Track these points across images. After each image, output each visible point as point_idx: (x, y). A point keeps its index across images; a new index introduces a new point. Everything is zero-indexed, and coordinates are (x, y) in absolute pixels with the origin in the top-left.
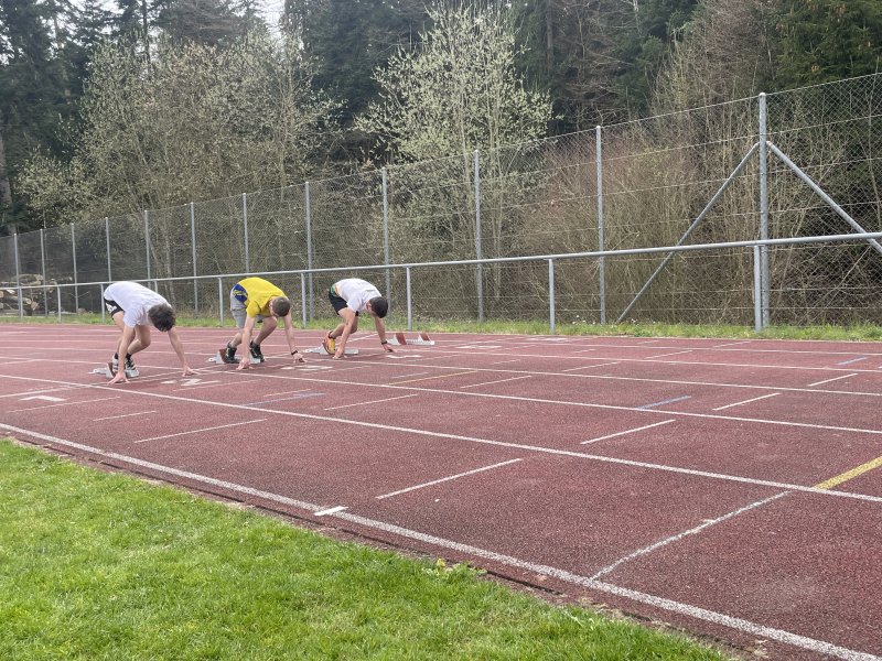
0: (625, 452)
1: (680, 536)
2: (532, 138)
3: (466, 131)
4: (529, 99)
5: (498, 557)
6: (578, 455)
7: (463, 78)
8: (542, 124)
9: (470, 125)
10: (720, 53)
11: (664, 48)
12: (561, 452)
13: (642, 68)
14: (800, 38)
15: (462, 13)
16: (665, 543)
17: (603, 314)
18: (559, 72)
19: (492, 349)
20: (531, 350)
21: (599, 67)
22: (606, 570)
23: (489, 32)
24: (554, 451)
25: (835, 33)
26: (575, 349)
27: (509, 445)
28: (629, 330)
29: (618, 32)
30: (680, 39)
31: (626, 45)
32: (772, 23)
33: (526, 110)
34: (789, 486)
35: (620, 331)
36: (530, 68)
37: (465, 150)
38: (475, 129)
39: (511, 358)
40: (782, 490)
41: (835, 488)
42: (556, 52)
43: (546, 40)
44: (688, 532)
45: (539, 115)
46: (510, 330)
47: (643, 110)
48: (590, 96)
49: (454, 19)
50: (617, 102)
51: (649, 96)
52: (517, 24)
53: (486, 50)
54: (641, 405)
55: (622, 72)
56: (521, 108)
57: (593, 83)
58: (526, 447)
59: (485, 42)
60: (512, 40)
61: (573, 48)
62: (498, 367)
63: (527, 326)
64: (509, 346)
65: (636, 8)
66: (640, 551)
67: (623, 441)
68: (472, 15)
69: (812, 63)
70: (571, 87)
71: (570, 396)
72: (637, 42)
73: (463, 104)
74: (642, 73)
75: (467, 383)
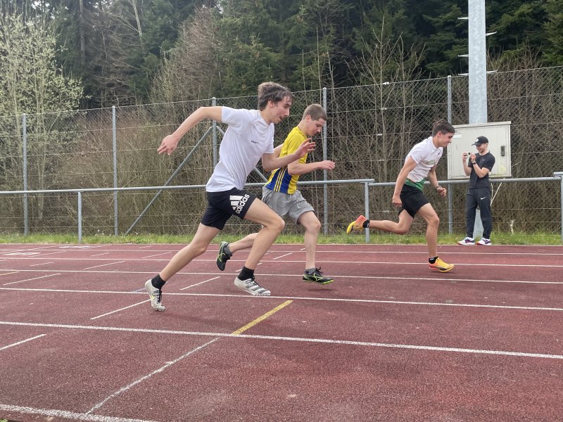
0: (121, 323)
1: (150, 375)
2: (68, 109)
3: (18, 99)
4: (66, 83)
5: (18, 409)
6: (88, 327)
7: (16, 62)
8: (76, 100)
9: (21, 95)
10: (192, 70)
11: (158, 62)
12: (76, 327)
13: (145, 72)
14: (236, 68)
15: (16, 17)
16: (139, 381)
17: (116, 229)
18: (89, 67)
19: (32, 255)
20: (63, 255)
21: (117, 68)
22: (97, 406)
23: (36, 33)
24: (71, 326)
25: (254, 68)
26: (94, 253)
27: (37, 325)
28: (133, 240)
29: (129, 47)
30: (168, 58)
31: (134, 56)
32: (221, 57)
33: (64, 89)
34: (219, 334)
35: (127, 240)
36: (68, 62)
37: (16, 112)
38: (25, 98)
39: (46, 261)
40: (214, 337)
41: (244, 333)
42: (87, 53)
43: (80, 45)
44: (155, 372)
45: (74, 95)
46: (48, 241)
47: (145, 99)
48: (111, 85)
49: (9, 20)
50: (128, 91)
51: (149, 91)
52: (58, 31)
53: (34, 45)
54: (135, 290)
55: (132, 73)
56: (60, 87)
57: (112, 77)
58: (50, 325)
59: (34, 40)
60: (54, 41)
61: (99, 53)
62: (34, 268)
63: (61, 237)
64: (46, 252)
65: (141, 34)
66: (123, 389)
67: (120, 315)
68: (24, 19)
69: (242, 83)
70: (98, 78)
71: (87, 286)
72: (142, 55)
73: (15, 80)
74: (145, 76)
75: (9, 281)
